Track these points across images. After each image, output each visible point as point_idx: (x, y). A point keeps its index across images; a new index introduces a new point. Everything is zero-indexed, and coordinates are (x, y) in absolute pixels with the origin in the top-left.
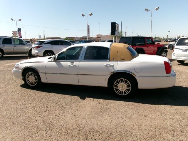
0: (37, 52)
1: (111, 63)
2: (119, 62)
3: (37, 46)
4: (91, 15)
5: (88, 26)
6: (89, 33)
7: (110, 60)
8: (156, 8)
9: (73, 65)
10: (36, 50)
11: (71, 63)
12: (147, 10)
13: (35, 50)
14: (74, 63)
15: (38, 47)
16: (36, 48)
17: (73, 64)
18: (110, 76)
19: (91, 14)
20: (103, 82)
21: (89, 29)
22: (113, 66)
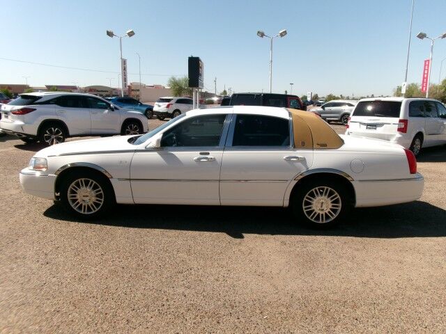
0: (21, 123)
1: (300, 153)
2: (315, 152)
3: (22, 109)
4: (131, 34)
5: (124, 62)
6: (125, 80)
7: (295, 147)
8: (280, 32)
9: (206, 158)
10: (19, 119)
11: (201, 154)
12: (262, 35)
13: (13, 117)
14: (208, 154)
15: (24, 112)
16: (18, 114)
17: (209, 156)
18: (296, 182)
19: (132, 32)
20: (279, 197)
21: (124, 69)
22: (303, 161)
